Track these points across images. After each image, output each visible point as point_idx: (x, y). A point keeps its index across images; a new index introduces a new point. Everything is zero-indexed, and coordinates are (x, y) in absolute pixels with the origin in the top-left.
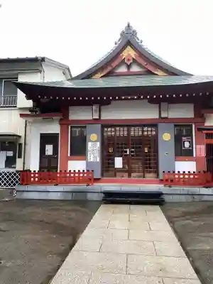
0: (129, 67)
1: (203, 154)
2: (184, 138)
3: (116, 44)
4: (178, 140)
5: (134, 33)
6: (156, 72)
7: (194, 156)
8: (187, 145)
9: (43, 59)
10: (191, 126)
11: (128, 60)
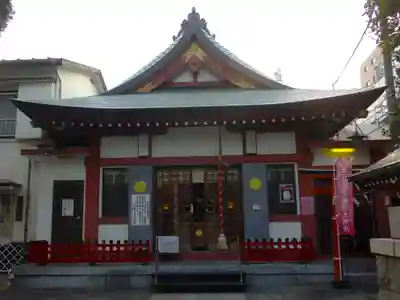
0: (195, 75)
2: (282, 186)
3: (174, 38)
6: (237, 84)
7: (299, 213)
8: (287, 195)
9: (59, 62)
10: (293, 166)
11: (194, 64)
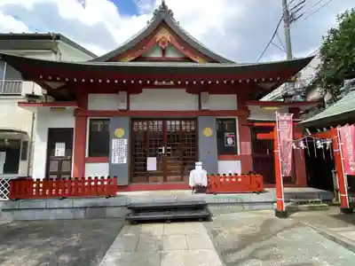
0: (164, 52)
1: (249, 152)
2: (227, 134)
3: (148, 22)
4: (220, 136)
5: (170, 13)
6: (194, 59)
7: (239, 153)
8: (230, 141)
9: (58, 37)
10: (235, 120)
11: (164, 43)
